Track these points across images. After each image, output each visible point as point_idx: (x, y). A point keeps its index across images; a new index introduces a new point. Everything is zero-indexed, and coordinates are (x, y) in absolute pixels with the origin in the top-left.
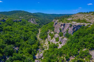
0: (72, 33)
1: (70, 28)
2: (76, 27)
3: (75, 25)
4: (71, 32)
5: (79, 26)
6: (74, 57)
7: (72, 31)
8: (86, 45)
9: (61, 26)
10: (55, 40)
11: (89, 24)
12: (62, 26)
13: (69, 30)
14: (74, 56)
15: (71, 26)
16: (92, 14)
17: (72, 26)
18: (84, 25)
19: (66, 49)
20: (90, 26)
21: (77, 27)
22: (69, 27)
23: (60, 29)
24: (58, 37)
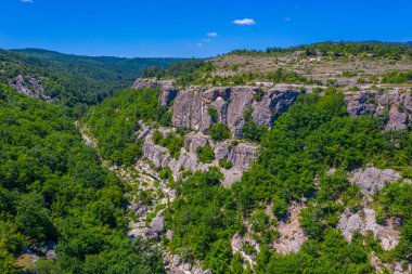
0: (268, 120)
1: (255, 103)
2: (280, 98)
3: (278, 92)
4: (266, 117)
5: (291, 94)
6: (306, 203)
7: (270, 115)
8: (333, 156)
9: (214, 100)
10: (193, 157)
11: (315, 86)
12: (219, 98)
13: (255, 112)
14: (304, 199)
15: (259, 94)
16: (302, 54)
17: (263, 94)
18: (304, 92)
19: (265, 182)
20: (323, 94)
21: (283, 97)
22: (252, 101)
23: (212, 112)
24: (208, 143)
